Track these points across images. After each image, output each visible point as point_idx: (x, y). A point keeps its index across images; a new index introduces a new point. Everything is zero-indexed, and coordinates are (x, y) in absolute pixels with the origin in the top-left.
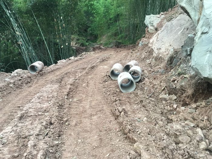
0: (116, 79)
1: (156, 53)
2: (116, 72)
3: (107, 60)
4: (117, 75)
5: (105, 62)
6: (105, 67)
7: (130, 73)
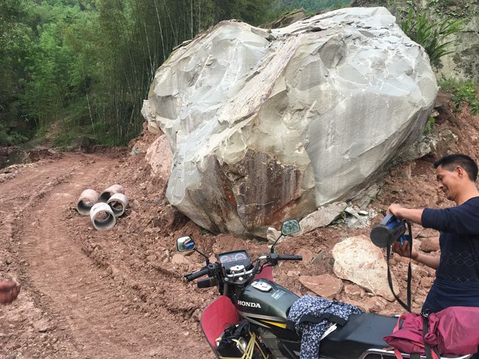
0: (87, 214)
1: (155, 172)
2: (87, 203)
3: (66, 181)
4: (88, 208)
5: (65, 186)
6: (66, 195)
7: (110, 204)
